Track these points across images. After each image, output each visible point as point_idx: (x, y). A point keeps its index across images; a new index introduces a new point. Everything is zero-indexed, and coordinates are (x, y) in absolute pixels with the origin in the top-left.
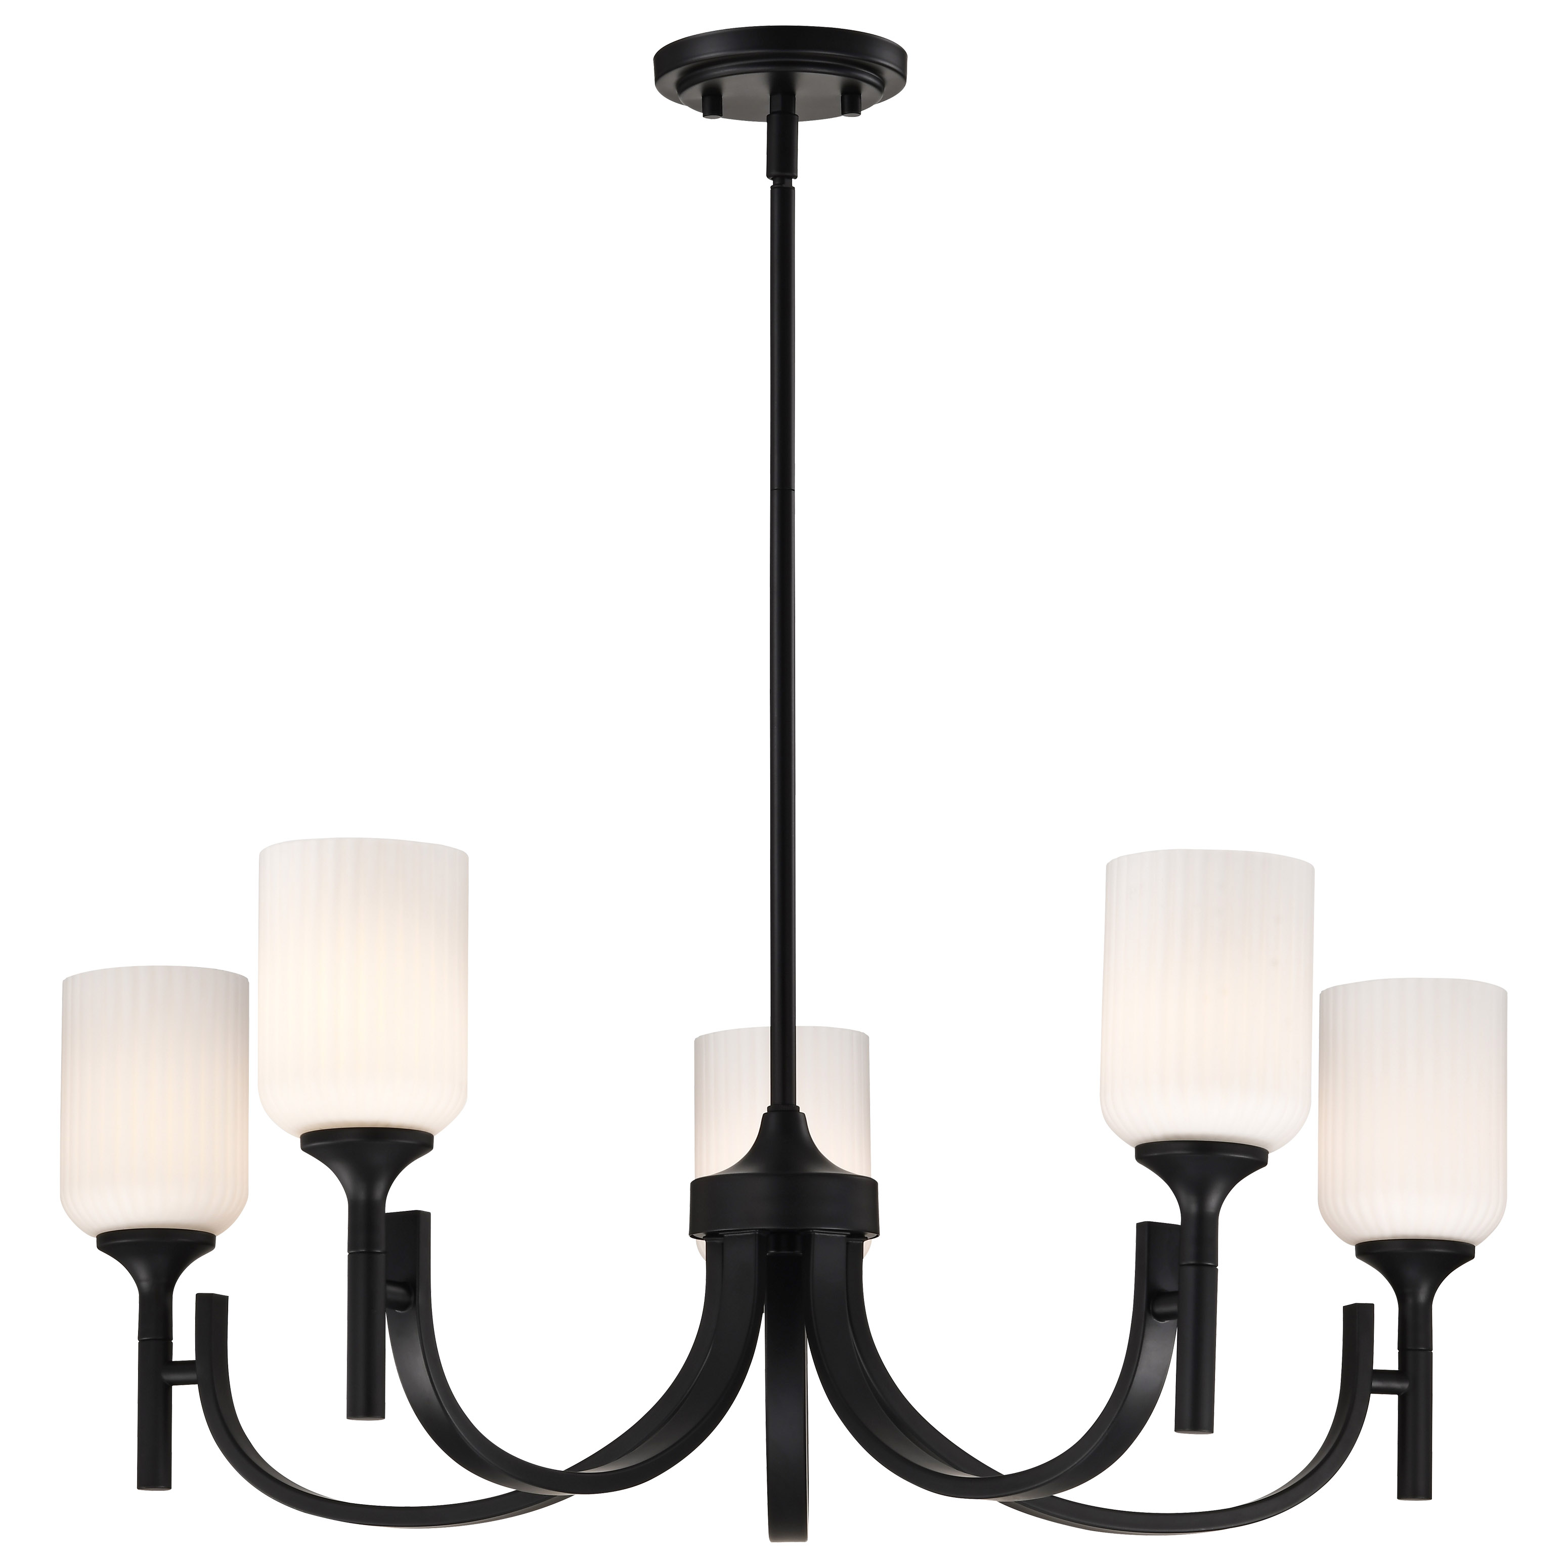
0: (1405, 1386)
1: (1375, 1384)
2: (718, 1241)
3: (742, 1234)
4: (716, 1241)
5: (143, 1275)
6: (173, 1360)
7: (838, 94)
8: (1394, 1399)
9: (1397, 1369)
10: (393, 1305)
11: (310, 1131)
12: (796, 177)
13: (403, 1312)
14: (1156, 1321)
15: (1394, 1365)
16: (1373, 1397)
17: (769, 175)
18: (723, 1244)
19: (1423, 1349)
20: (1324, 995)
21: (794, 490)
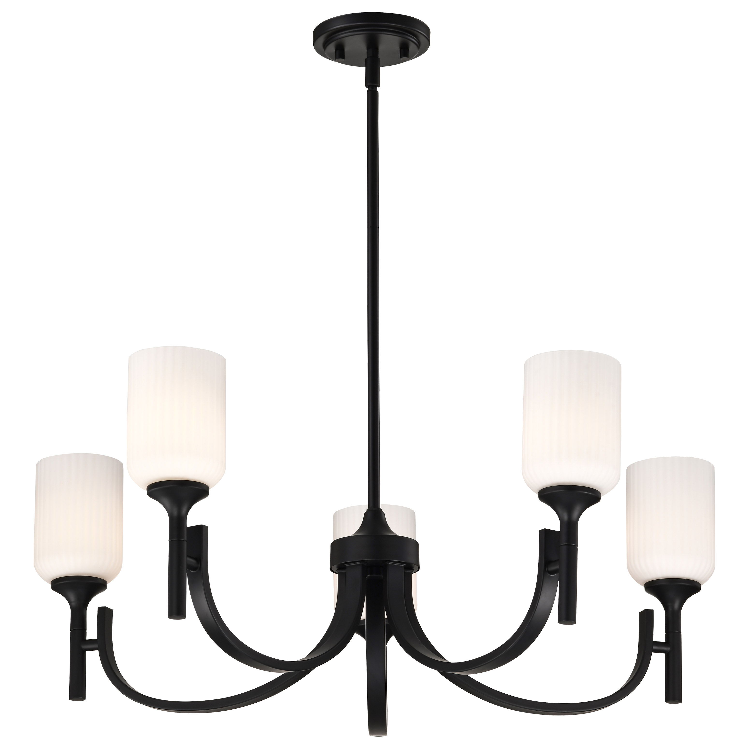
0: (668, 649)
1: (654, 648)
2: (343, 571)
3: (354, 564)
4: (342, 571)
5: (73, 599)
6: (87, 639)
7: (398, 48)
8: (663, 656)
9: (665, 641)
10: (190, 567)
11: (151, 484)
12: (379, 87)
13: (194, 572)
14: (549, 575)
15: (663, 640)
16: (654, 654)
17: (367, 86)
18: (345, 573)
19: (677, 631)
20: (629, 470)
21: (379, 228)
